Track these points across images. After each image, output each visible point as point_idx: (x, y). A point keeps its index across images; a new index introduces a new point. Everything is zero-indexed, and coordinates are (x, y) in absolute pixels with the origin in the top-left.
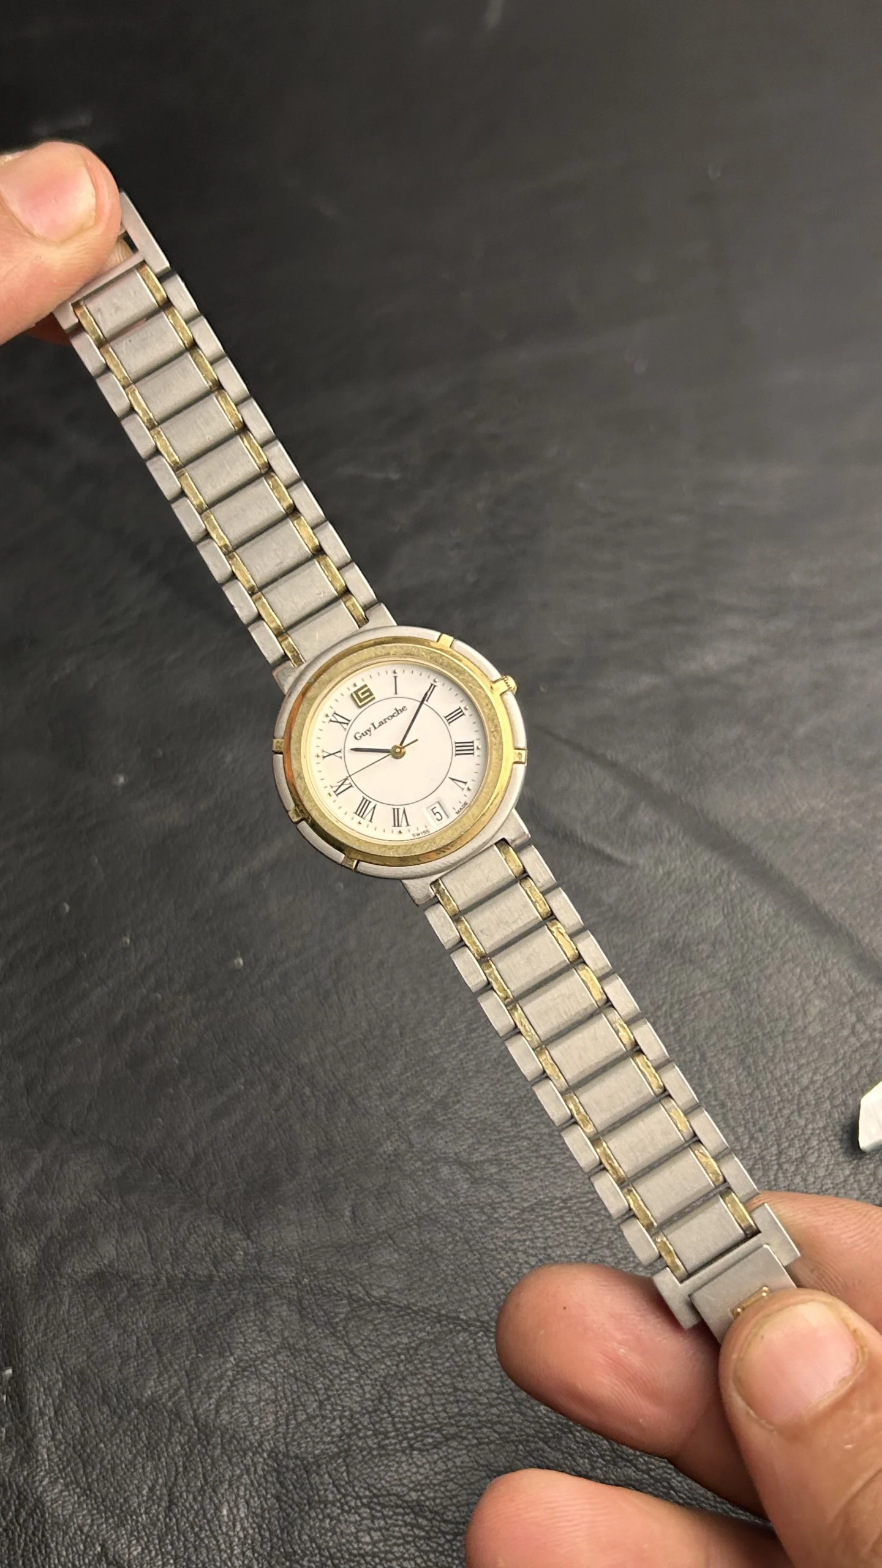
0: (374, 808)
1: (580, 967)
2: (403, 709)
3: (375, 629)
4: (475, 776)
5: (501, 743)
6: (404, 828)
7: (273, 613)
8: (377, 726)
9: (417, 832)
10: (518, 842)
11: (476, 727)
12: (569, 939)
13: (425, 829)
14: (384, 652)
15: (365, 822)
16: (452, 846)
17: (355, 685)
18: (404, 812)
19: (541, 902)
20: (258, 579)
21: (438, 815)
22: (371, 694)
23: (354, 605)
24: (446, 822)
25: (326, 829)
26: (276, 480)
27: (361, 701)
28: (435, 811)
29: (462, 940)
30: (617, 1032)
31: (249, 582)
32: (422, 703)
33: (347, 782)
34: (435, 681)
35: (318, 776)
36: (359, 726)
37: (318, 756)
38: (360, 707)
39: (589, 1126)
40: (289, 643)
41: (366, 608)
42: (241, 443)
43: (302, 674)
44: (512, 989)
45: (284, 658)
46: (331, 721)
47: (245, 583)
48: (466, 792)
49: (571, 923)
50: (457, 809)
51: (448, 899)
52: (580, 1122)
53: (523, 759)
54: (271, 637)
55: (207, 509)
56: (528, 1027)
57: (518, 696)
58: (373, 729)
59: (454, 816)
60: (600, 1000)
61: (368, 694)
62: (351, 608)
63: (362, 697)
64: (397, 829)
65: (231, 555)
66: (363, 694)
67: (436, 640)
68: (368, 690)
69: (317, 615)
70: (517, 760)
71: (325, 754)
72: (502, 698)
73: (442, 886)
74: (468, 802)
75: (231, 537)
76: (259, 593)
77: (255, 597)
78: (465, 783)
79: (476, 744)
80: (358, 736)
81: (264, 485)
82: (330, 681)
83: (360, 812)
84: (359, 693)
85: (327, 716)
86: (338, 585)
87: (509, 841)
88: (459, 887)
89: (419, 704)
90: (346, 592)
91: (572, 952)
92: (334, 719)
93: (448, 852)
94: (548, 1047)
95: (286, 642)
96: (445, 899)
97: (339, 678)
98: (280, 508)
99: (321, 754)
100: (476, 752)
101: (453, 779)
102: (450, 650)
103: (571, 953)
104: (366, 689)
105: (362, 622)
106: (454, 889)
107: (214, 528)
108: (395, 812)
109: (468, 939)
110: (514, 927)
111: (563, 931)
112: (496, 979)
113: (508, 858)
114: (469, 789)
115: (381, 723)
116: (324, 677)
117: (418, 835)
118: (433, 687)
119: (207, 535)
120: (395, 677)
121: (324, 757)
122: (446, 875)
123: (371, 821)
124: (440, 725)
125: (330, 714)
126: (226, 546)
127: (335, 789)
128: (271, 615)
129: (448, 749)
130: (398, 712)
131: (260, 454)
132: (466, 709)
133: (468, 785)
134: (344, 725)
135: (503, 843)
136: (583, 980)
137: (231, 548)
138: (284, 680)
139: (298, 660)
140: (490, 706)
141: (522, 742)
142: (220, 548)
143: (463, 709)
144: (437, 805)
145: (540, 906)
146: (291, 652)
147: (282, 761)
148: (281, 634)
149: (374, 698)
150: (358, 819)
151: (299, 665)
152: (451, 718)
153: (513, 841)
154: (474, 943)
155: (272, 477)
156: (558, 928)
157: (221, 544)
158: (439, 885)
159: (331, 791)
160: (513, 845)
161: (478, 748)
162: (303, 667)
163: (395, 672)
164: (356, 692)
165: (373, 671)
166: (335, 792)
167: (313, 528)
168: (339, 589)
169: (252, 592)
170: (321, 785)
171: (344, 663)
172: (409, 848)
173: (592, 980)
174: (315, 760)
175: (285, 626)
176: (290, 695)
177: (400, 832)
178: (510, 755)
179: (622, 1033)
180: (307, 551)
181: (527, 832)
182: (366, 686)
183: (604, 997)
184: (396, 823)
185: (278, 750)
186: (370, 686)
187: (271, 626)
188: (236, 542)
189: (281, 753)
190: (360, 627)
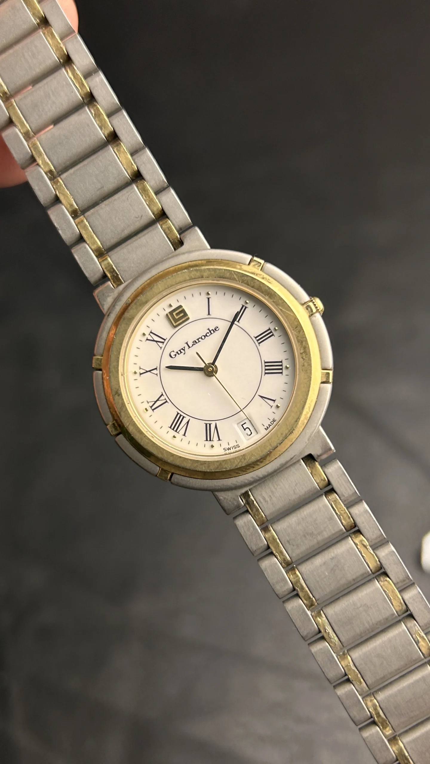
0: (188, 422)
1: (382, 579)
2: (215, 330)
3: (190, 252)
4: (283, 395)
5: (310, 365)
6: (215, 442)
7: (95, 236)
8: (190, 345)
9: (228, 447)
10: (324, 457)
11: (284, 348)
12: (372, 552)
13: (236, 444)
14: (198, 274)
15: (179, 436)
16: (262, 462)
17: (170, 306)
18: (216, 427)
19: (345, 515)
20: (80, 202)
21: (247, 430)
22: (186, 314)
23: (169, 228)
24: (255, 437)
25: (142, 444)
26: (98, 109)
27: (176, 321)
28: (245, 426)
29: (268, 547)
30: (417, 643)
31: (72, 205)
32: (232, 323)
33: (162, 398)
34: (247, 303)
35: (135, 392)
36: (175, 345)
37: (135, 373)
38: (175, 327)
39: (388, 729)
40: (109, 263)
41: (182, 230)
42: (65, 74)
43: (121, 294)
44: (317, 597)
45: (104, 278)
46: (147, 339)
47: (68, 206)
48: (274, 409)
49: (374, 537)
50: (266, 425)
51: (258, 510)
52: (380, 724)
53: (331, 380)
54: (93, 259)
55: (33, 137)
56: (332, 634)
57: (325, 316)
58: (187, 347)
59: (263, 432)
60: (400, 611)
61: (182, 314)
62: (167, 231)
63: (177, 318)
64: (209, 444)
65: (55, 180)
66: (177, 314)
67: (248, 263)
68: (183, 311)
69: (135, 238)
70: (324, 380)
71: (142, 371)
72: (310, 319)
73: (252, 497)
74: (277, 419)
75: (55, 163)
76: (82, 217)
77: (77, 220)
78: (274, 401)
79: (285, 364)
80: (172, 354)
81: (88, 113)
82: (146, 302)
83: (175, 426)
84: (174, 314)
85: (144, 334)
86: (155, 209)
87: (315, 457)
88: (267, 498)
89: (231, 323)
90: (162, 215)
91: (375, 564)
92: (150, 338)
93: (257, 467)
94: (351, 653)
95: (105, 262)
96: (254, 510)
97: (155, 300)
98: (102, 134)
99: (138, 371)
100: (285, 372)
101: (262, 397)
102: (261, 273)
103: (373, 565)
104: (180, 310)
105: (178, 244)
106: (262, 500)
107: (40, 154)
108: (208, 427)
109: (275, 547)
110: (320, 538)
111: (366, 543)
112: (302, 588)
113: (314, 472)
114: (278, 407)
115: (195, 342)
116: (142, 298)
117: (229, 449)
118: (244, 308)
119: (33, 160)
120: (209, 299)
121: (141, 374)
122: (254, 487)
123: (184, 435)
124: (250, 345)
125: (147, 333)
126: (51, 171)
127: (151, 404)
128: (92, 237)
129: (258, 369)
130: (212, 331)
131: (83, 84)
132: (275, 330)
133: (276, 403)
134: (160, 344)
135: (310, 459)
136: (384, 591)
137: (55, 173)
138: (104, 301)
139: (117, 281)
140: (298, 328)
141: (330, 363)
142: (46, 173)
143: (272, 329)
144: (247, 421)
145: (344, 519)
146: (110, 272)
147: (100, 377)
148: (101, 254)
149: (188, 319)
150: (172, 433)
151: (118, 285)
152: (261, 338)
153: (319, 456)
154: (281, 552)
155: (95, 105)
156: (361, 541)
157: (47, 169)
158: (249, 496)
159: (147, 406)
160: (319, 460)
161: (287, 368)
162: (121, 287)
163: (208, 294)
164: (171, 313)
165: (187, 293)
166: (151, 407)
167: (132, 155)
168: (156, 213)
169: (75, 214)
170: (138, 400)
171: (160, 285)
172: (220, 463)
173: (393, 591)
174: (132, 377)
175: (106, 248)
176: (108, 315)
177: (212, 446)
178: (317, 374)
179: (422, 643)
180: (127, 175)
181: (333, 448)
182: (180, 306)
183: (405, 606)
184: (208, 438)
185: (98, 367)
186: (184, 307)
187: (93, 247)
188: (60, 168)
189: (100, 370)
190: (175, 249)
